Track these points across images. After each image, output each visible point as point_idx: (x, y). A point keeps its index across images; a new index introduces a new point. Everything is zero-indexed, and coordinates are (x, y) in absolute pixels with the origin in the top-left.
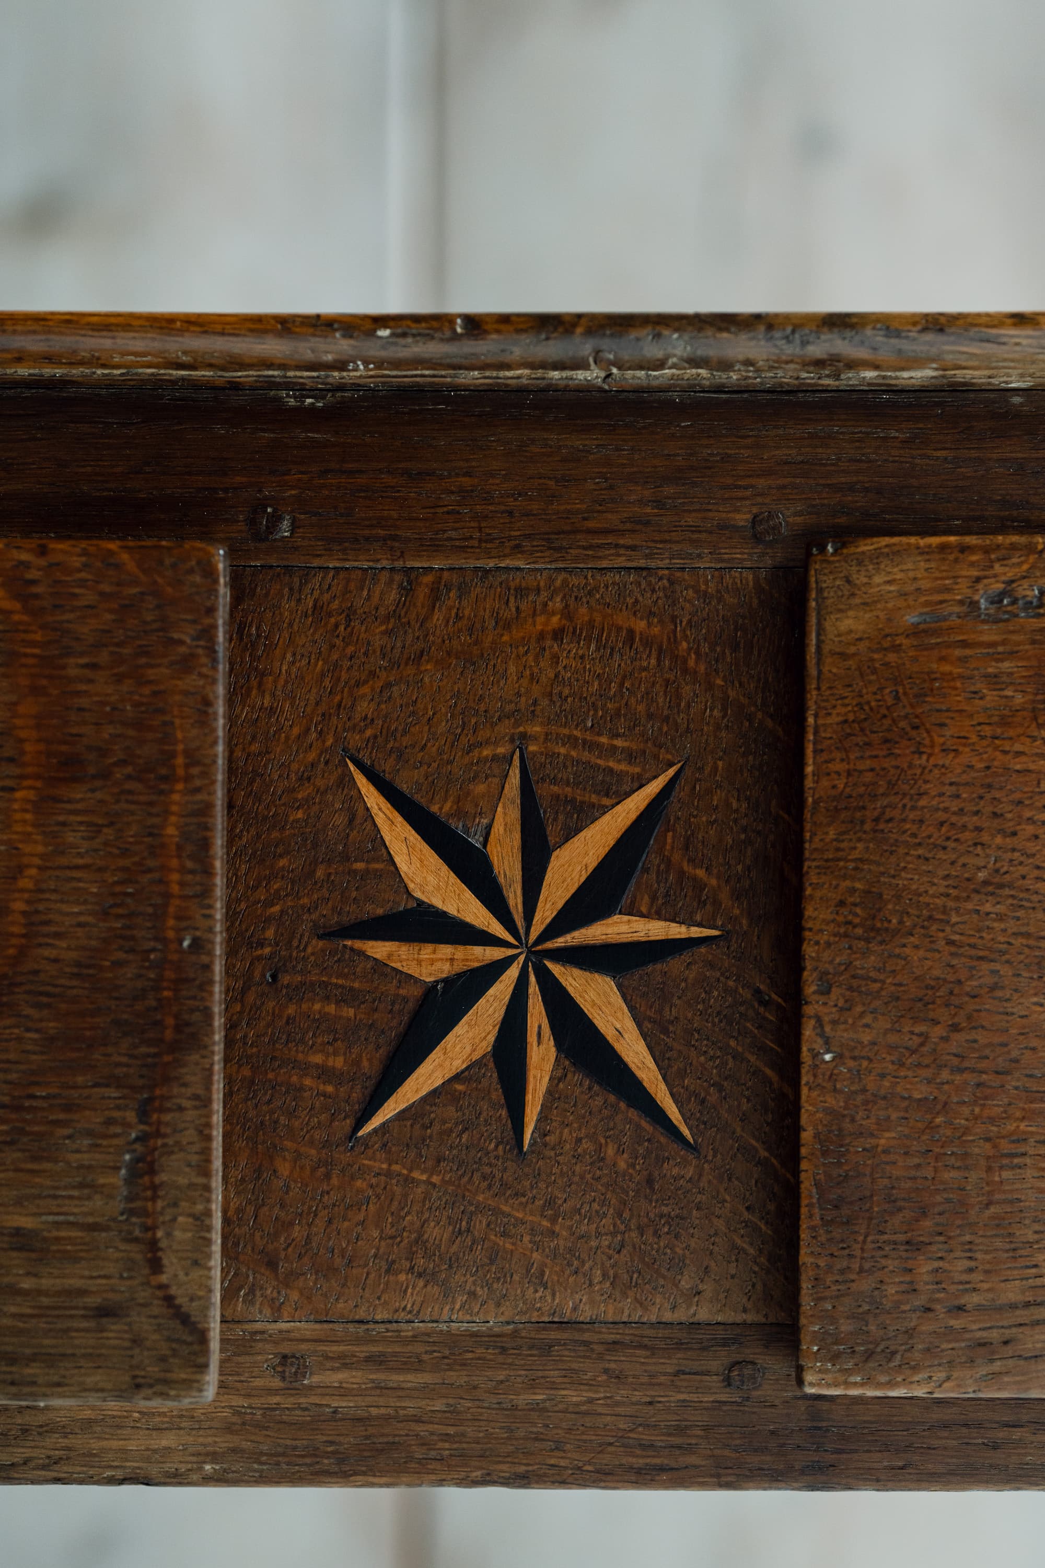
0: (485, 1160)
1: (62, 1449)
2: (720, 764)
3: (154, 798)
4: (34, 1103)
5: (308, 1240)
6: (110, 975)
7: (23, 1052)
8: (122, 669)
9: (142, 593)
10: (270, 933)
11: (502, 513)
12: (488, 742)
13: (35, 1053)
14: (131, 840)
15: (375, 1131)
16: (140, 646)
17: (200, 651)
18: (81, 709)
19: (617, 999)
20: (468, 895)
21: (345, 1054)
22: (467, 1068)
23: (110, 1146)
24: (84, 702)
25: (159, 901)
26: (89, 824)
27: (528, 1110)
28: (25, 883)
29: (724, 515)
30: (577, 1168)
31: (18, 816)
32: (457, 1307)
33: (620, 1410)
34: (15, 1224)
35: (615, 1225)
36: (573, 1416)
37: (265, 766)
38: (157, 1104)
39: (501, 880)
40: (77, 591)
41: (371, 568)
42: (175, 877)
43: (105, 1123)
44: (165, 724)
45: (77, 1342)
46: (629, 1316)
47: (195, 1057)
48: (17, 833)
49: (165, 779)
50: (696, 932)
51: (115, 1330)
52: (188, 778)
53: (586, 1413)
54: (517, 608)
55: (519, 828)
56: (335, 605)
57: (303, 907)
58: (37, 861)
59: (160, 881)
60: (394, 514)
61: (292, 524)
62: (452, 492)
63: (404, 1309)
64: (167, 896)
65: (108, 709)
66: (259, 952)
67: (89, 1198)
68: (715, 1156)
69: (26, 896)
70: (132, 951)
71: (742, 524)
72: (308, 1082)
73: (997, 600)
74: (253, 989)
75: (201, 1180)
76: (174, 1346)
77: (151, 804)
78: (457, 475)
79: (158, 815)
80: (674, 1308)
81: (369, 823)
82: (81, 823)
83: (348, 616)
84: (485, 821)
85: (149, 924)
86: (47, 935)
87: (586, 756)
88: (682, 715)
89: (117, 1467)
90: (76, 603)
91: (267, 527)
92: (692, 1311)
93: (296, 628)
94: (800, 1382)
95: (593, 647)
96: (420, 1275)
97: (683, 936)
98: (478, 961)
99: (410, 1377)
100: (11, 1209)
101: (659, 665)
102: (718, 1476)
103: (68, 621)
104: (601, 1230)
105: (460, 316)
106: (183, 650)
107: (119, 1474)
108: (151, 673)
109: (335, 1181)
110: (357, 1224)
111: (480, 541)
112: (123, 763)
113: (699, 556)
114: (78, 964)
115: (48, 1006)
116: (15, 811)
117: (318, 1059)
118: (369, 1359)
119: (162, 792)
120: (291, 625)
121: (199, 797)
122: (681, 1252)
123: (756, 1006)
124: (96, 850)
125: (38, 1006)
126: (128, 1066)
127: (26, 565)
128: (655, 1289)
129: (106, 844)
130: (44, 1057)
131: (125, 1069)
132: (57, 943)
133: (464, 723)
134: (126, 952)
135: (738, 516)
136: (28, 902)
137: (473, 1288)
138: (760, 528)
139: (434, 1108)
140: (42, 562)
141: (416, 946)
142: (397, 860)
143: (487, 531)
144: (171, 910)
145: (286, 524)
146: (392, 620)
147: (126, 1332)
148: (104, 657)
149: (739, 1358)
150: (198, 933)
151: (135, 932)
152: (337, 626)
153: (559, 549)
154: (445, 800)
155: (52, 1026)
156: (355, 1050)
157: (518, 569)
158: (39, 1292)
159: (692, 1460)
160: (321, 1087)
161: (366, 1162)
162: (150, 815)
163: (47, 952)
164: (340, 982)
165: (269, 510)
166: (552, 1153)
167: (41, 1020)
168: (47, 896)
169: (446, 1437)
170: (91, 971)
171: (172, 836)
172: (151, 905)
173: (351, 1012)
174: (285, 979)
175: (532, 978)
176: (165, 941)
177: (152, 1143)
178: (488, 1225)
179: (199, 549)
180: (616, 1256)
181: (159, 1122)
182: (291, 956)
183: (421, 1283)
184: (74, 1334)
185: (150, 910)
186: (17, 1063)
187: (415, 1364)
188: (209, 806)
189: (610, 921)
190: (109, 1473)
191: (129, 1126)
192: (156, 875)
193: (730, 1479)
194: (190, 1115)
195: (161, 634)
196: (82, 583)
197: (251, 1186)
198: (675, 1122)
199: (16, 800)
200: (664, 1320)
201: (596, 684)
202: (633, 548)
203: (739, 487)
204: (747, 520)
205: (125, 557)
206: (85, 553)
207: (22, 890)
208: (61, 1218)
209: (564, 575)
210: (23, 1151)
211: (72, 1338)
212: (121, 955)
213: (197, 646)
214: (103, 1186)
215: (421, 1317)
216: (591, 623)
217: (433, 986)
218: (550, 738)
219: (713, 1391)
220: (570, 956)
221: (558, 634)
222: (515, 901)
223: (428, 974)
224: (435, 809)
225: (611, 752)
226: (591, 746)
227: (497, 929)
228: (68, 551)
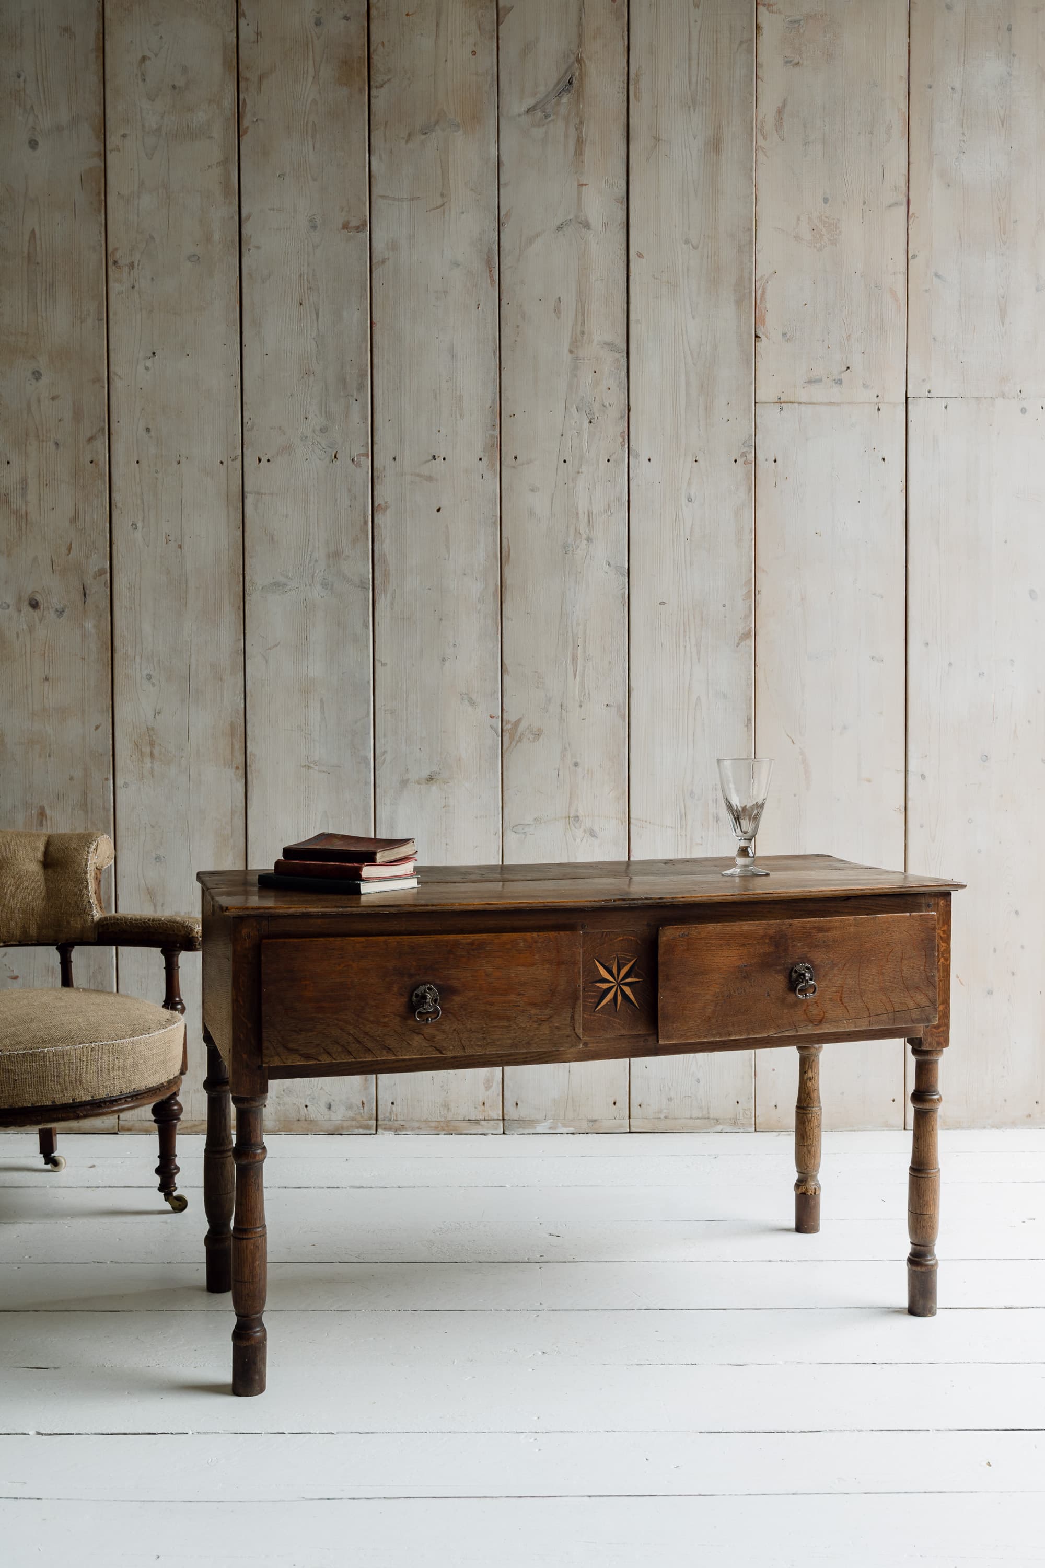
0: (612, 1013)
2: (641, 958)
4: (558, 1009)
6: (568, 990)
7: (557, 1001)
8: (570, 949)
10: (585, 983)
11: (616, 924)
12: (613, 955)
14: (571, 972)
15: (600, 1008)
16: (572, 946)
17: (579, 946)
18: (564, 955)
19: (630, 990)
20: (610, 976)
22: (610, 1001)
23: (568, 1014)
27: (617, 1005)
30: (624, 1014)
37: (585, 960)
38: (574, 1008)
39: (615, 974)
41: (598, 932)
42: (576, 977)
43: (568, 1011)
44: (575, 956)
47: (579, 1001)
48: (556, 972)
49: (575, 963)
51: (569, 1039)
54: (617, 937)
55: (617, 967)
56: (594, 937)
57: (588, 979)
58: (558, 976)
60: (602, 925)
61: (588, 927)
62: (608, 921)
64: (576, 979)
65: (568, 955)
66: (585, 985)
67: (566, 1021)
70: (571, 987)
72: (590, 1004)
73: (683, 934)
75: (580, 1018)
76: (576, 1042)
77: (573, 967)
78: (609, 919)
79: (574, 969)
81: (597, 967)
82: (564, 970)
84: (613, 966)
86: (559, 986)
87: (626, 957)
88: (637, 950)
90: (563, 940)
94: (658, 1042)
95: (626, 941)
96: (603, 1030)
97: (638, 980)
98: (611, 985)
100: (556, 1023)
101: (635, 943)
103: (562, 943)
104: (628, 1022)
106: (577, 946)
108: (574, 949)
109: (593, 1016)
111: (612, 928)
112: (570, 962)
113: (640, 928)
114: (564, 989)
116: (555, 969)
117: (592, 1000)
119: (575, 965)
120: (588, 940)
122: (638, 1024)
124: (566, 974)
125: (559, 995)
129: (568, 973)
130: (560, 1002)
131: (570, 1003)
132: (561, 986)
133: (610, 952)
138: (648, 924)
139: (606, 1006)
141: (603, 984)
142: (601, 972)
143: (613, 926)
144: (576, 981)
145: (586, 927)
146: (601, 939)
148: (567, 947)
150: (579, 984)
151: (572, 984)
152: (594, 940)
153: (623, 928)
155: (560, 998)
156: (595, 999)
157: (617, 931)
160: (592, 1004)
161: (598, 1014)
163: (559, 988)
164: (593, 989)
165: (585, 925)
166: (620, 1012)
168: (560, 980)
171: (576, 971)
173: (595, 993)
174: (586, 989)
175: (619, 987)
176: (575, 985)
177: (574, 1013)
178: (612, 1022)
180: (629, 1026)
181: (575, 1010)
182: (588, 986)
185: (573, 981)
186: (556, 1003)
187: (602, 1042)
188: (580, 967)
189: (629, 979)
191: (571, 1011)
192: (574, 977)
194: (578, 1009)
196: (564, 937)
198: (637, 1007)
199: (555, 967)
201: (627, 946)
202: (631, 927)
207: (556, 980)
209: (623, 932)
210: (557, 1015)
212: (569, 987)
214: (568, 1019)
216: (626, 938)
217: (605, 990)
218: (620, 954)
219: (642, 1043)
220: (623, 984)
221: (622, 940)
222: (616, 977)
223: (604, 988)
224: (606, 965)
225: (629, 956)
226: (627, 955)
227: (614, 981)
228: (562, 933)
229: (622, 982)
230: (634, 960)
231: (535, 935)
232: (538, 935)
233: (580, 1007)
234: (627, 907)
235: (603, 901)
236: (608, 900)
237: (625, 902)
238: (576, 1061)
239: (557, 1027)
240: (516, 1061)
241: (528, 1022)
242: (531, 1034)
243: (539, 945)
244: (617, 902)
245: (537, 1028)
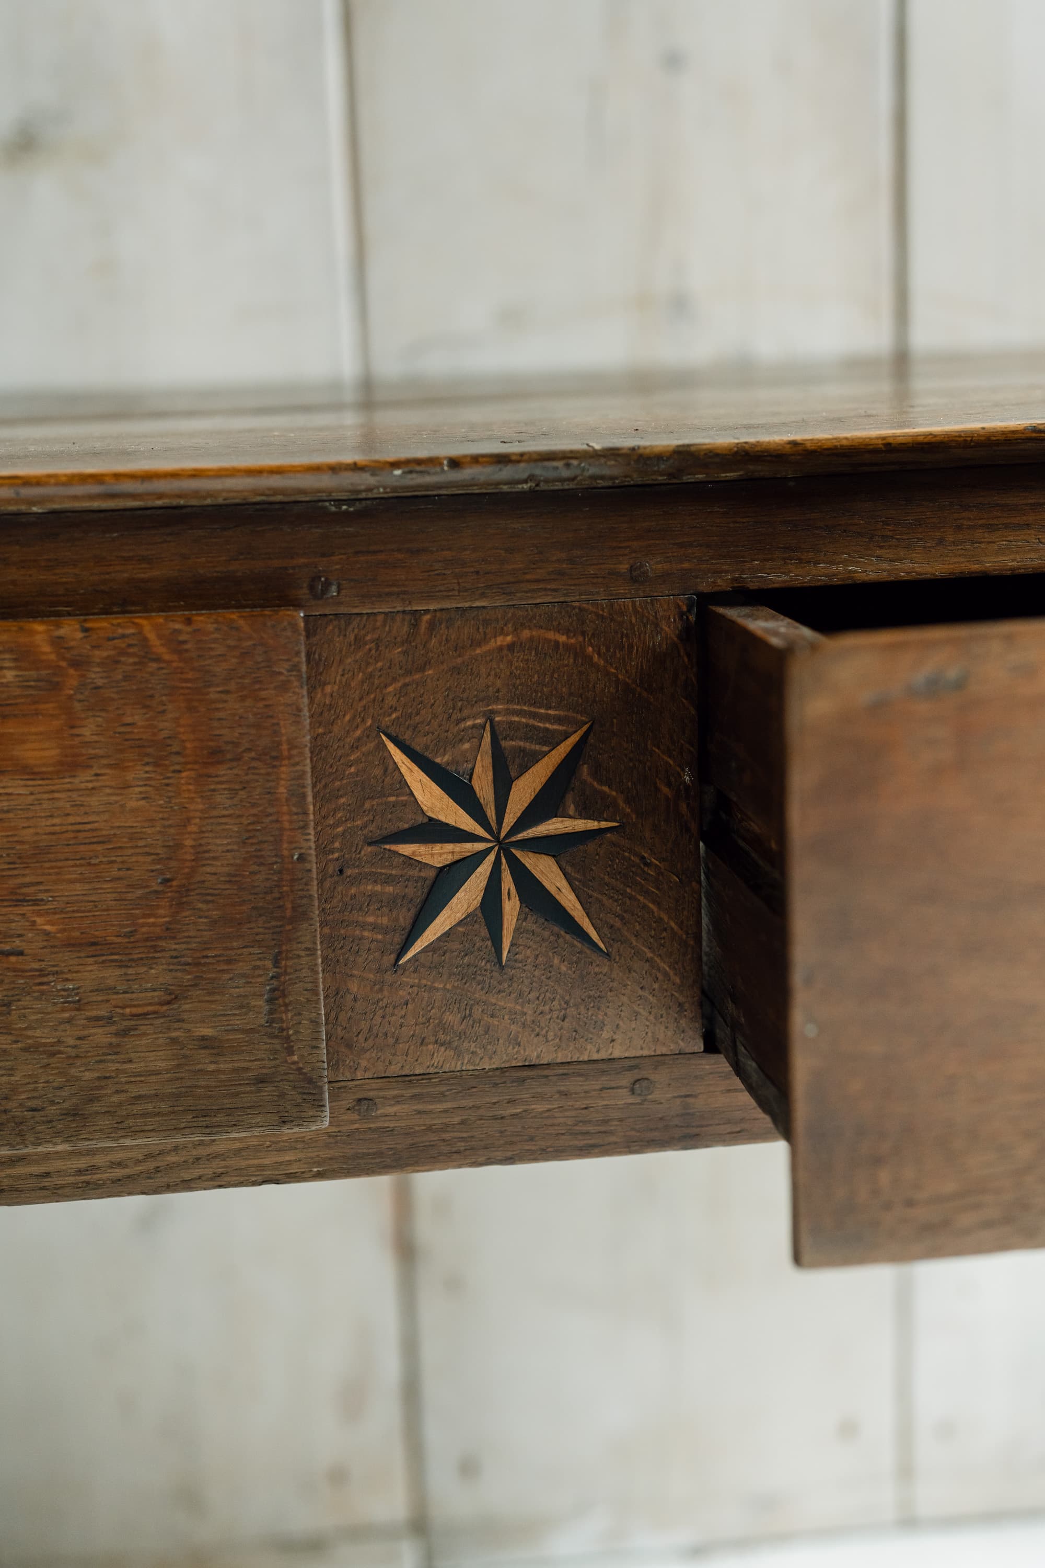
0: (479, 972)
1: (222, 1168)
2: (615, 721)
3: (270, 770)
4: (207, 961)
5: (370, 1030)
6: (249, 880)
7: (198, 930)
8: (245, 693)
9: (254, 645)
10: (337, 845)
11: (472, 572)
12: (469, 717)
13: (205, 930)
14: (258, 797)
15: (409, 960)
16: (255, 678)
17: (293, 678)
18: (220, 719)
19: (555, 868)
20: (461, 811)
21: (388, 915)
22: (465, 918)
23: (256, 983)
24: (221, 715)
25: (277, 833)
26: (229, 789)
27: (504, 940)
28: (193, 828)
29: (612, 566)
30: (536, 973)
31: (184, 788)
32: (466, 1061)
33: (567, 1114)
34: (202, 1034)
35: (560, 1005)
36: (540, 1120)
37: (329, 741)
38: (284, 955)
39: (482, 801)
40: (213, 646)
41: (391, 612)
42: (286, 818)
43: (252, 969)
44: (273, 725)
45: (244, 1100)
46: (571, 1058)
47: (305, 926)
48: (185, 798)
49: (275, 758)
50: (604, 825)
51: (268, 1091)
52: (290, 757)
53: (548, 1117)
54: (485, 633)
55: (491, 769)
56: (368, 638)
57: (357, 826)
58: (198, 814)
59: (277, 821)
60: (403, 577)
61: (338, 587)
62: (440, 561)
63: (433, 1065)
64: (282, 829)
65: (237, 718)
66: (331, 857)
67: (246, 1014)
68: (620, 959)
69: (193, 836)
70: (262, 864)
71: (623, 571)
72: (366, 934)
74: (329, 879)
75: (315, 998)
76: (305, 1097)
77: (268, 774)
78: (442, 550)
79: (273, 781)
80: (598, 1051)
81: (397, 772)
82: (225, 789)
83: (377, 644)
84: (470, 766)
85: (271, 848)
86: (207, 859)
87: (531, 722)
88: (590, 693)
89: (258, 1175)
90: (212, 653)
91: (322, 590)
92: (610, 1052)
93: (344, 653)
95: (533, 653)
96: (442, 1045)
97: (595, 828)
98: (469, 852)
99: (438, 1106)
100: (198, 1025)
101: (575, 663)
102: (628, 1147)
103: (209, 665)
104: (553, 1008)
105: (445, 458)
106: (282, 678)
107: (260, 1179)
108: (263, 694)
109: (386, 993)
110: (401, 1017)
111: (459, 591)
112: (249, 750)
113: (598, 593)
114: (229, 875)
115: (212, 901)
116: (182, 784)
117: (371, 919)
118: (414, 1097)
119: (274, 767)
120: (341, 651)
121: (298, 768)
122: (601, 1018)
123: (642, 866)
124: (235, 805)
125: (207, 902)
126: (265, 934)
127: (179, 632)
128: (586, 1040)
129: (241, 801)
130: (211, 933)
131: (262, 936)
132: (214, 863)
133: (454, 706)
134: (258, 865)
135: (621, 566)
136: (195, 840)
137: (475, 1049)
138: (634, 574)
139: (446, 944)
140: (189, 629)
141: (430, 846)
142: (415, 793)
143: (463, 585)
144: (285, 838)
145: (334, 588)
146: (406, 645)
147: (274, 1091)
148: (232, 686)
149: (639, 1077)
150: (303, 851)
151: (263, 853)
152: (370, 650)
153: (510, 593)
154: (444, 755)
155: (216, 914)
156: (395, 913)
157: (484, 607)
158: (219, 1071)
159: (613, 1139)
160: (375, 936)
161: (405, 979)
162: (268, 781)
163: (208, 869)
164: (383, 871)
165: (323, 579)
166: (520, 965)
167: (208, 910)
168: (207, 835)
169: (463, 1139)
170: (237, 879)
171: (283, 793)
172: (272, 836)
173: (391, 889)
174: (349, 872)
175: (504, 860)
176: (282, 857)
177: (282, 979)
178: (483, 1011)
179: (288, 615)
180: (562, 1023)
181: (286, 966)
182: (351, 858)
183: (443, 1049)
184: (242, 1095)
185: (271, 839)
186: (195, 937)
187: (441, 1098)
188: (304, 772)
189: (550, 822)
190: (254, 1179)
191: (267, 969)
192: (274, 818)
193: (635, 1148)
194: (304, 960)
195: (268, 669)
196: (215, 640)
197: (333, 1000)
198: (596, 941)
199: (182, 778)
200: (592, 1059)
201: (536, 676)
202: (555, 590)
203: (620, 548)
204: (627, 569)
205: (241, 622)
206: (217, 622)
207: (190, 833)
208: (229, 1027)
209: (512, 610)
210: (203, 989)
211: (241, 1098)
212: (255, 868)
213: (291, 675)
214: (254, 1006)
215: (443, 1070)
216: (531, 639)
217: (441, 869)
218: (508, 712)
219: (624, 1098)
220: (527, 845)
221: (511, 647)
222: (491, 813)
223: (438, 862)
224: (438, 760)
225: (547, 718)
226: (534, 716)
227: (480, 831)
228: (205, 621)
229: (520, 836)
230: (574, 739)
231: (70, 629)
232: (86, 630)
233: (311, 951)
234: (523, 493)
235: (395, 465)
236: (419, 462)
237: (506, 473)
238: (320, 1176)
239: (205, 1043)
240: (46, 1182)
241: (69, 1021)
242: (88, 1075)
243: (96, 675)
244: (466, 474)
245: (114, 1049)
